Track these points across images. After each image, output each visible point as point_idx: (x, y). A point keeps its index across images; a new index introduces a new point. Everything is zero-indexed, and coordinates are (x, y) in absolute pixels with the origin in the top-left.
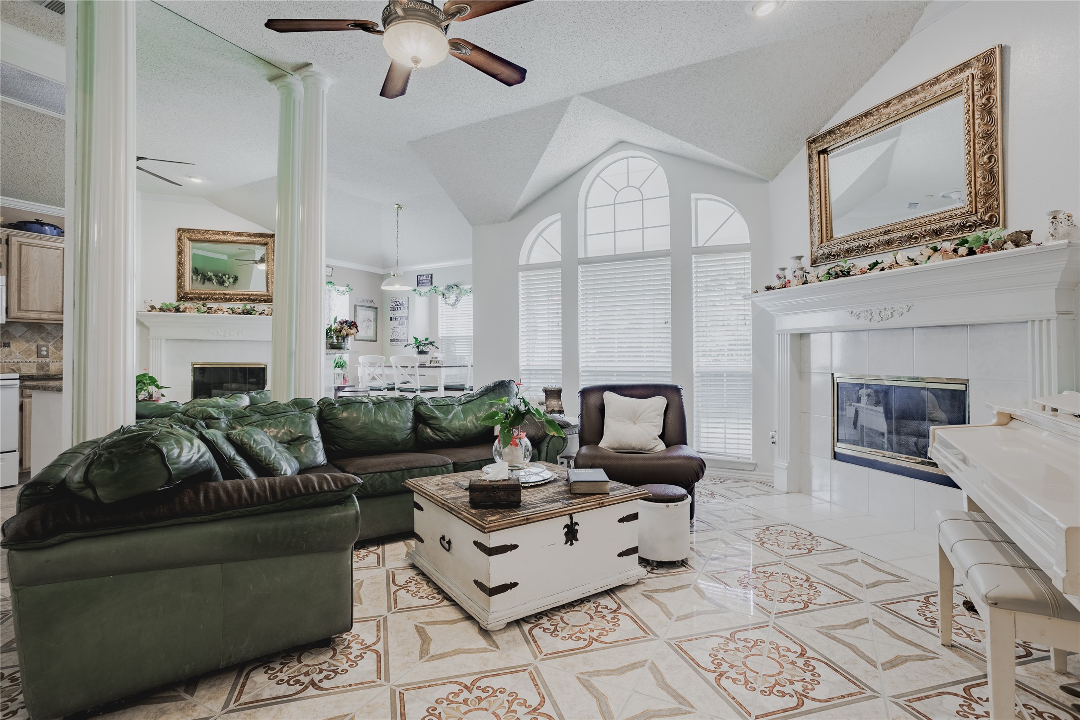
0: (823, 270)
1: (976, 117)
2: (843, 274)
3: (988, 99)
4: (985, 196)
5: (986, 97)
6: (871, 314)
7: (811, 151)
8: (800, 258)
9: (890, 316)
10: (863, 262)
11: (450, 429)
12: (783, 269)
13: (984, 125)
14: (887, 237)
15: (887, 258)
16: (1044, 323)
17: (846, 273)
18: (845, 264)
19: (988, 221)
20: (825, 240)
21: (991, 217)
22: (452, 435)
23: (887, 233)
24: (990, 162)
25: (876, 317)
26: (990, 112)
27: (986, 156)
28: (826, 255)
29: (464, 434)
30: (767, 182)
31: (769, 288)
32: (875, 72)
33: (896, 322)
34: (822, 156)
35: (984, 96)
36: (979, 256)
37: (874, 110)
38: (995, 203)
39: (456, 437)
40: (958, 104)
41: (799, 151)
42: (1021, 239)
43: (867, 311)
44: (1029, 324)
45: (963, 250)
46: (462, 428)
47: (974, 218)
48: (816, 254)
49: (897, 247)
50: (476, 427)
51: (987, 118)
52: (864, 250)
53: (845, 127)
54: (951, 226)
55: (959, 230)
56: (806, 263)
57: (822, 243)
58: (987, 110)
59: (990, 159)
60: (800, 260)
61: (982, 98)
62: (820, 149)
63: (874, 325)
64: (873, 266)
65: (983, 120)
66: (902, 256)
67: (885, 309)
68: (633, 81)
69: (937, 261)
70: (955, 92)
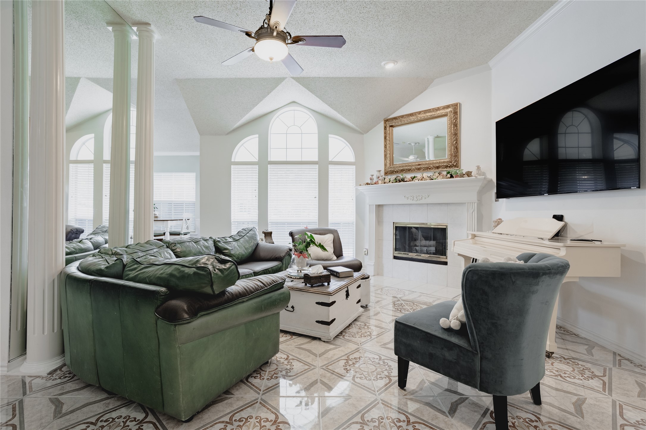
0: (393, 177)
1: (452, 126)
2: (402, 180)
3: (456, 121)
4: (455, 156)
5: (455, 120)
6: (413, 198)
7: (386, 125)
8: (380, 171)
9: (421, 199)
10: (408, 176)
11: (235, 255)
12: (373, 175)
13: (455, 130)
14: (419, 167)
15: (419, 175)
16: (473, 203)
17: (403, 180)
18: (401, 176)
19: (455, 166)
20: (391, 165)
21: (456, 164)
22: (236, 258)
23: (419, 165)
24: (456, 144)
25: (415, 199)
26: (456, 126)
27: (455, 142)
28: (392, 171)
29: (241, 258)
30: (363, 134)
31: (367, 184)
32: (414, 98)
33: (423, 201)
34: (391, 128)
35: (454, 119)
36: (454, 179)
37: (414, 114)
38: (457, 159)
39: (238, 259)
40: (445, 120)
41: (380, 123)
42: (469, 174)
43: (411, 196)
44: (467, 204)
45: (449, 176)
46: (240, 254)
47: (451, 164)
48: (387, 170)
49: (422, 171)
50: (246, 253)
51: (455, 128)
52: (409, 171)
53: (402, 118)
54: (443, 166)
55: (445, 167)
56: (383, 173)
57: (390, 166)
58: (456, 125)
59: (456, 142)
60: (380, 172)
61: (454, 120)
62: (391, 125)
63: (414, 202)
64: (413, 178)
65: (454, 128)
66: (426, 175)
67: (419, 196)
68: (319, 77)
69: (440, 179)
70: (445, 115)
